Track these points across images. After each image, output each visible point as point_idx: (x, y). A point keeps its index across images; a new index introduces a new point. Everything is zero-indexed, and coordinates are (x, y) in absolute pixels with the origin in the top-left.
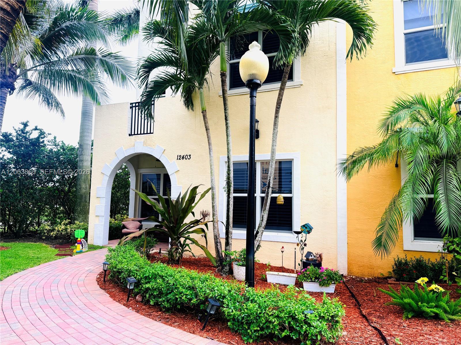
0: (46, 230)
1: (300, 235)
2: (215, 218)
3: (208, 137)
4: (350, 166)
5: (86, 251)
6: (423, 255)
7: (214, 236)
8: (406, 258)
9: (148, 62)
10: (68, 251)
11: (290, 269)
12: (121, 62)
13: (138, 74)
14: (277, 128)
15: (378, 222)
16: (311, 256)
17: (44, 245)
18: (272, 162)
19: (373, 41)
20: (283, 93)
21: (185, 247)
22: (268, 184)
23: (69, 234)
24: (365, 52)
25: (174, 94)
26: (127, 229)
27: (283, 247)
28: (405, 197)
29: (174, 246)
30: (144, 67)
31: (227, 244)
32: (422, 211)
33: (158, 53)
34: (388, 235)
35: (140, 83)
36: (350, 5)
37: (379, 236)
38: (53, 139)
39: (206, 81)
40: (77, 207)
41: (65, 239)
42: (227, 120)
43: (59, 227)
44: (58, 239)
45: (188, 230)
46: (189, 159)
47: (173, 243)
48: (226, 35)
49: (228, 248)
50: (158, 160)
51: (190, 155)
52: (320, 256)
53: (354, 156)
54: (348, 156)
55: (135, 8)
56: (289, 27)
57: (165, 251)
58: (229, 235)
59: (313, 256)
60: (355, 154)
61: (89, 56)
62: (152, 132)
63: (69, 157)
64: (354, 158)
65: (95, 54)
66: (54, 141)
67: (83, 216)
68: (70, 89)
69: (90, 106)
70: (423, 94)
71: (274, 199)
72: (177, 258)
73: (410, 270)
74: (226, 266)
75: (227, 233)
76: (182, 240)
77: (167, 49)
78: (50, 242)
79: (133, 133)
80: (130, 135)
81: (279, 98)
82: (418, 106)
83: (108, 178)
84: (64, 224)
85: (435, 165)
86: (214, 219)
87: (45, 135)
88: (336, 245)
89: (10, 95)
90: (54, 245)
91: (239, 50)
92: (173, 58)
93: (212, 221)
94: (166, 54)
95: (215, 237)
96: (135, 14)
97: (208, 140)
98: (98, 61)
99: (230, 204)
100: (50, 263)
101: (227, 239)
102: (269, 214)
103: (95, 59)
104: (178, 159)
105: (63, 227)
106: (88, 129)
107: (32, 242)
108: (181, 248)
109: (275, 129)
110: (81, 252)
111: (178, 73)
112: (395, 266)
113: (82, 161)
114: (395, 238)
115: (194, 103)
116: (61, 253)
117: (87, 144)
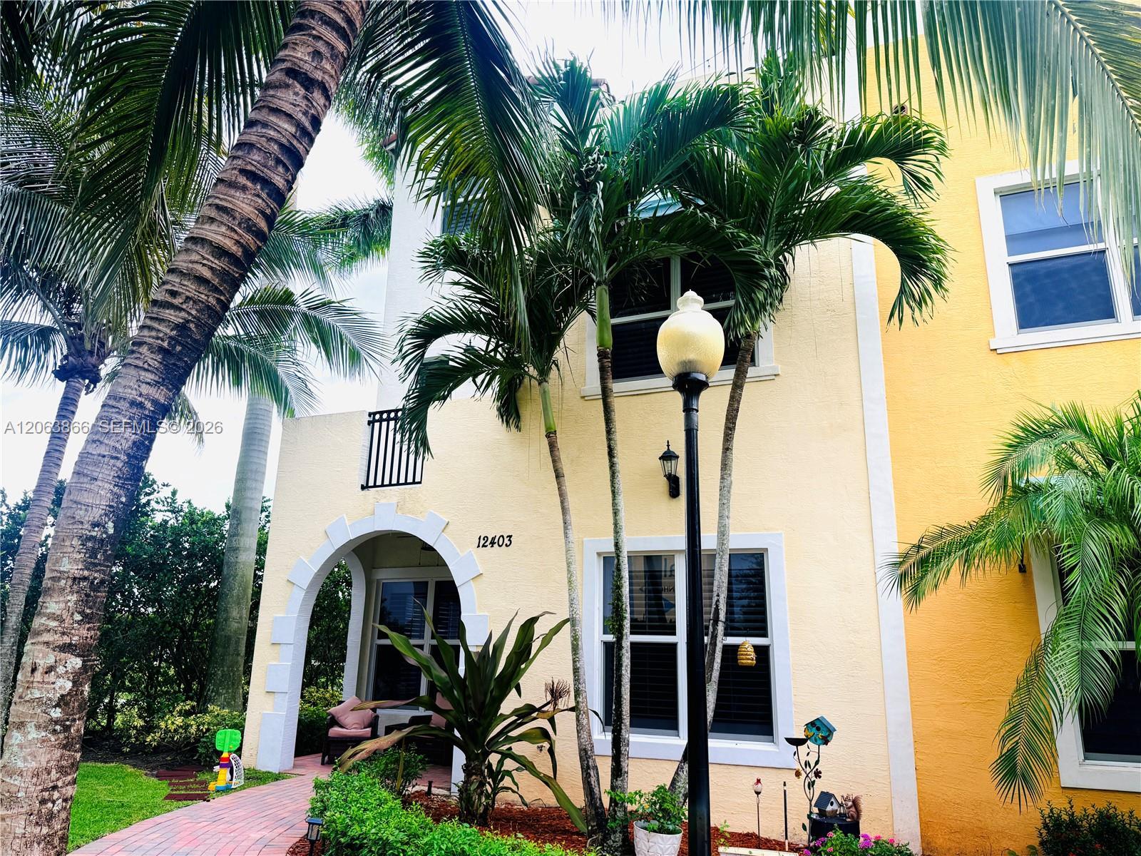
0: (135, 728)
1: (803, 749)
2: (580, 700)
3: (562, 495)
4: (916, 573)
5: (243, 788)
6: (1114, 800)
7: (580, 750)
8: (1072, 807)
9: (425, 324)
10: (195, 786)
11: (772, 838)
12: (353, 321)
13: (400, 351)
14: (730, 475)
15: (1002, 713)
16: (832, 804)
17: (130, 769)
18: (721, 558)
19: (946, 284)
20: (741, 394)
21: (502, 779)
22: (714, 614)
23: (192, 741)
24: (930, 309)
25: (478, 394)
26: (342, 727)
27: (759, 781)
28: (1064, 652)
29: (474, 777)
30: (415, 334)
31: (617, 772)
32: (1111, 688)
33: (448, 305)
34: (1031, 747)
35: (402, 370)
36: (888, 209)
37: (1008, 751)
38: (170, 496)
39: (557, 366)
40: (214, 668)
41: (179, 754)
42: (614, 457)
43: (170, 722)
44: (162, 752)
45: (509, 734)
46: (506, 545)
47: (472, 769)
48: (610, 270)
49: (619, 782)
50: (428, 548)
51: (510, 536)
52: (855, 803)
53: (923, 548)
54: (909, 546)
55: (378, 198)
56: (757, 256)
57: (442, 788)
58: (623, 749)
59: (835, 804)
60: (926, 543)
61: (278, 307)
62: (417, 479)
63: (204, 541)
64: (923, 553)
65: (293, 303)
66: (169, 500)
67: (227, 692)
68: (224, 379)
69: (265, 418)
70: (1079, 404)
71: (731, 651)
72: (482, 809)
73: (1085, 842)
74: (615, 832)
75: (617, 743)
76: (494, 758)
77: (469, 297)
78: (143, 761)
79: (371, 483)
80: (363, 488)
81: (730, 405)
82: (1071, 432)
83: (303, 593)
84: (180, 713)
85: (1128, 572)
86: (577, 703)
87: (155, 486)
88: (887, 773)
89: (86, 394)
90: (153, 769)
91: (636, 300)
92: (481, 316)
93: (572, 709)
94: (467, 306)
95: (583, 753)
96: (377, 210)
97: (562, 502)
98: (297, 319)
99: (624, 664)
100: (158, 819)
101: (617, 757)
102: (719, 692)
103: (290, 314)
104: (481, 545)
105: (179, 721)
106: (257, 472)
107: (96, 760)
108: (490, 780)
109: (725, 476)
110: (227, 790)
111: (491, 347)
112: (1044, 832)
113: (236, 550)
114: (1049, 754)
115: (523, 412)
116: (178, 792)
117: (251, 509)
